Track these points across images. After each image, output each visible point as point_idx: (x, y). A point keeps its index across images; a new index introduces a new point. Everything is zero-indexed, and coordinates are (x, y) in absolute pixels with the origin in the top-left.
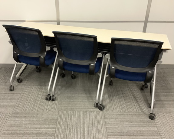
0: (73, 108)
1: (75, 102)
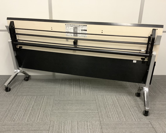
0: (66, 117)
1: (68, 112)
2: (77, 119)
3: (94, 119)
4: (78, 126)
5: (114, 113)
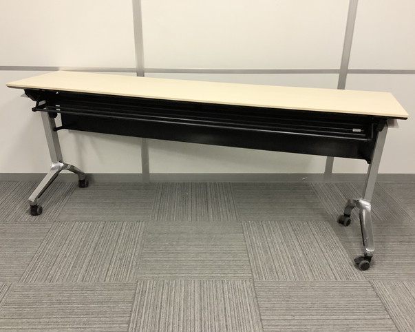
0: (174, 272)
1: (179, 259)
2: (200, 275)
3: (239, 275)
4: (201, 292)
5: (287, 261)
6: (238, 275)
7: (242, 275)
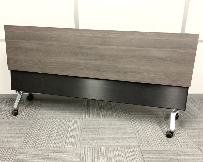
0: (99, 143)
1: (101, 137)
2: (112, 145)
4: (114, 153)
5: (156, 138)
6: (131, 145)
7: (134, 145)
